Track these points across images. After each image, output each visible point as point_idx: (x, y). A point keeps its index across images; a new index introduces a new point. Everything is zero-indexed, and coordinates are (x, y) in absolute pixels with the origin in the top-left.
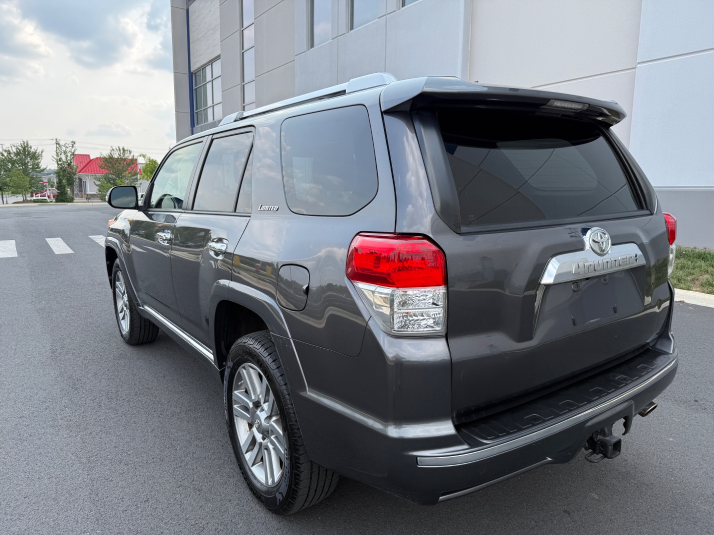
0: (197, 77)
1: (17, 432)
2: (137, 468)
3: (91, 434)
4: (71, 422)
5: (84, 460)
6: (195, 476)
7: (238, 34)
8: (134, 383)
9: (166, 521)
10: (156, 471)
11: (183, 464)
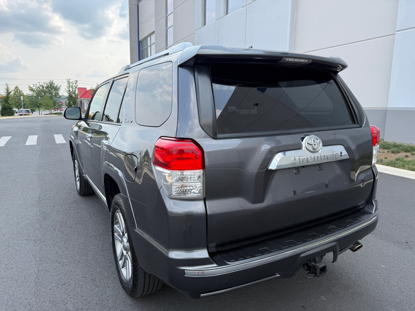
0: (143, 43)
1: (8, 242)
2: (64, 265)
3: (45, 245)
4: (37, 238)
5: (38, 259)
6: (94, 272)
7: (164, 19)
8: (76, 217)
9: (70, 297)
10: (73, 268)
11: (89, 265)
